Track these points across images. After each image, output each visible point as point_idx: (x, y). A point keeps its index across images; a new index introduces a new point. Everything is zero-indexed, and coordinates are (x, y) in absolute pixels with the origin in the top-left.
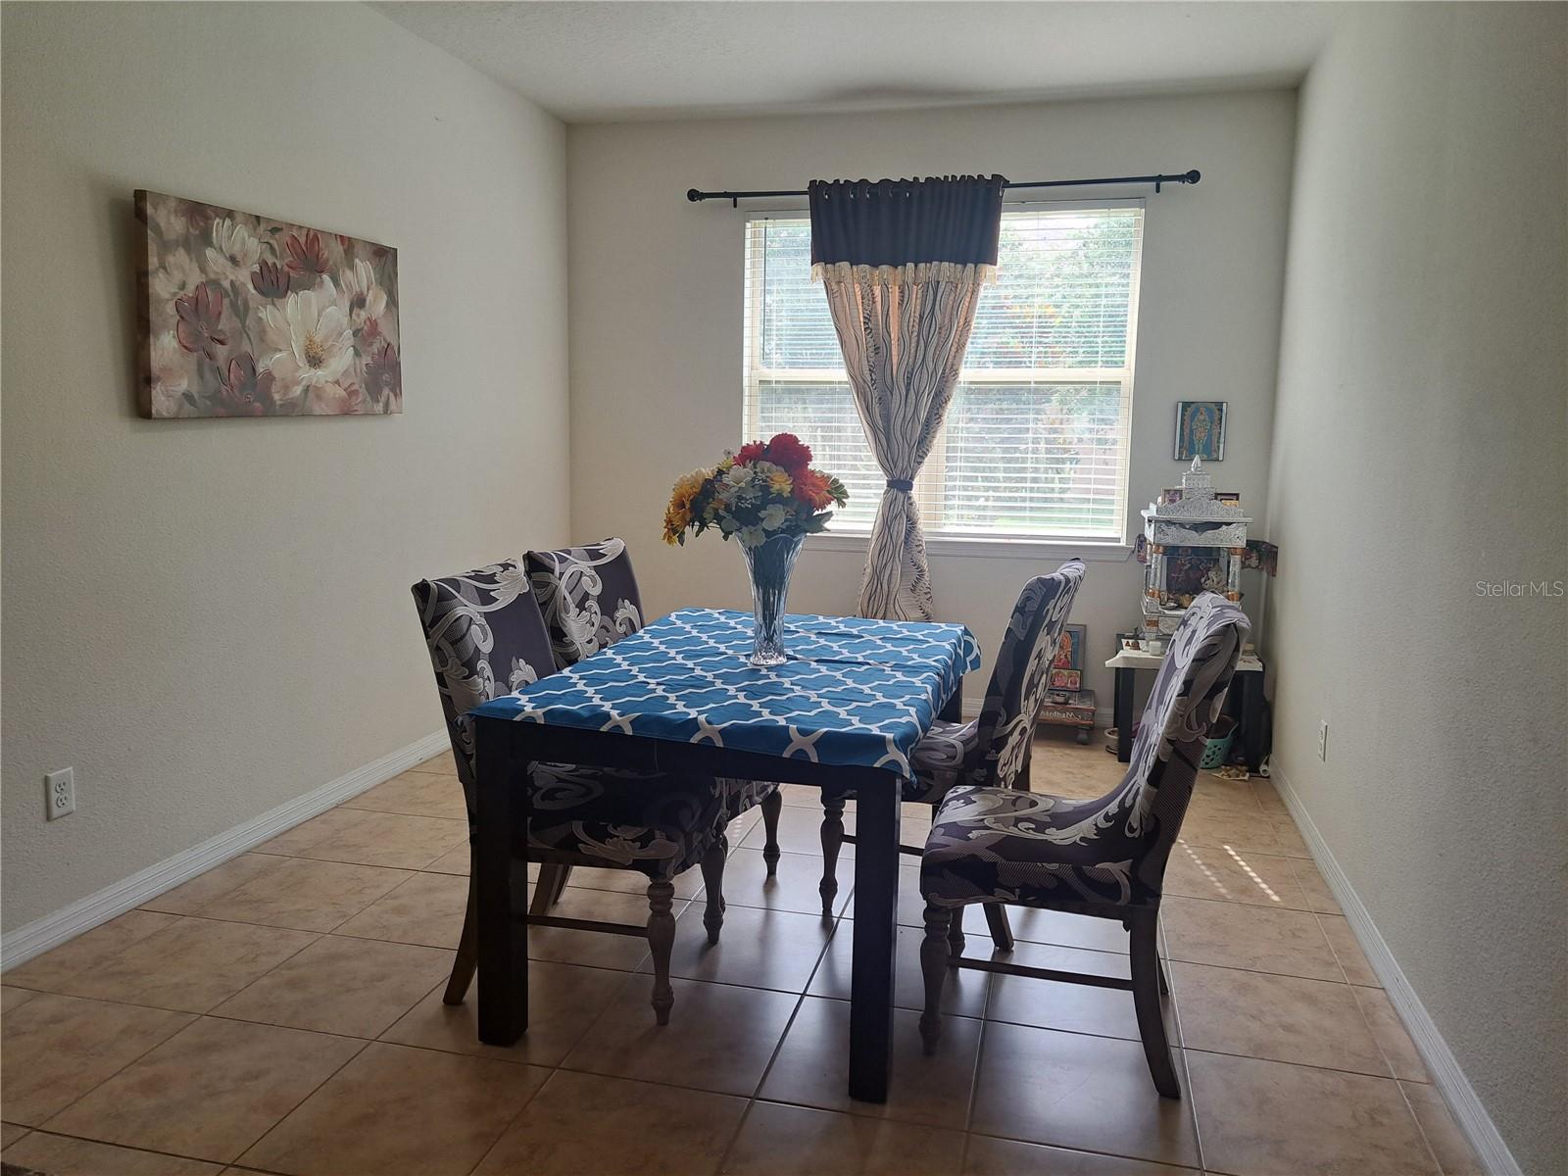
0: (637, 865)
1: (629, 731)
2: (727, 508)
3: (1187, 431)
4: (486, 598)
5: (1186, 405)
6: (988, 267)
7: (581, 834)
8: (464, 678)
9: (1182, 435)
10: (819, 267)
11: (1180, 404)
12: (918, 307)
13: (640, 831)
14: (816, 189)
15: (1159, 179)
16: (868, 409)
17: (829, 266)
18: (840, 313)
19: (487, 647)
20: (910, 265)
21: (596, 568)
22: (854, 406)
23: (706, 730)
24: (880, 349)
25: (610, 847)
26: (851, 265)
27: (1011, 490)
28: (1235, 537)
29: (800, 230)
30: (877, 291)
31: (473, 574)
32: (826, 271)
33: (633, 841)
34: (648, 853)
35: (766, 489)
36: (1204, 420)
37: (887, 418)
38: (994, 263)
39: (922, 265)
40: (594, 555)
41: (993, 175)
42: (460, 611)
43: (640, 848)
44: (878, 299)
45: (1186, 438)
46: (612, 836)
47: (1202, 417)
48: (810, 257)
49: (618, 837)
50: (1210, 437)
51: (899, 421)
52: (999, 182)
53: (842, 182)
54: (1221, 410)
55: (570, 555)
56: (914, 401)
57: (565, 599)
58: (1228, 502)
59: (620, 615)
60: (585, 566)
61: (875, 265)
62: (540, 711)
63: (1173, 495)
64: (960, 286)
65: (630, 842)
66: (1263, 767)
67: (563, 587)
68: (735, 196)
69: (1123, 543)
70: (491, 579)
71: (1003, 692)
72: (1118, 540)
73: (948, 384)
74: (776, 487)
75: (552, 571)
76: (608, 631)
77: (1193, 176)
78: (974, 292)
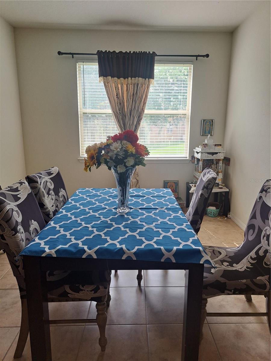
0: (92, 299)
1: (95, 257)
2: (111, 159)
3: (204, 128)
4: (16, 198)
5: (204, 120)
6: (151, 80)
7: (68, 290)
8: (13, 235)
9: (203, 129)
10: (102, 78)
11: (203, 120)
12: (132, 91)
13: (93, 287)
14: (99, 53)
15: (197, 56)
16: (119, 121)
17: (105, 77)
18: (109, 92)
19: (20, 220)
20: (130, 78)
21: (51, 179)
22: (114, 121)
23: (128, 253)
24: (121, 104)
25: (81, 294)
26: (112, 78)
27: (158, 144)
28: (221, 156)
29: (95, 67)
30: (119, 86)
31: (9, 189)
32: (104, 79)
33: (91, 291)
34: (97, 295)
35: (126, 151)
36: (209, 125)
37: (124, 124)
38: (153, 79)
39: (133, 79)
40: (50, 174)
41: (153, 52)
42: (8, 207)
43: (94, 293)
44: (120, 88)
45: (204, 129)
46: (82, 290)
47: (208, 124)
48: (98, 75)
49: (85, 290)
50: (210, 129)
51: (128, 125)
52: (154, 54)
53: (107, 52)
54: (213, 122)
55: (42, 175)
56: (132, 119)
57: (43, 192)
58: (219, 147)
59: (60, 194)
60: (47, 178)
61: (119, 78)
62: (53, 251)
63: (205, 145)
64: (144, 85)
65: (90, 292)
66: (228, 216)
67: (42, 188)
68: (72, 54)
69: (188, 158)
70: (17, 190)
71: (200, 214)
72: (187, 157)
73: (142, 114)
74: (130, 150)
75: (37, 182)
76: (58, 201)
77: (207, 56)
78: (148, 87)
